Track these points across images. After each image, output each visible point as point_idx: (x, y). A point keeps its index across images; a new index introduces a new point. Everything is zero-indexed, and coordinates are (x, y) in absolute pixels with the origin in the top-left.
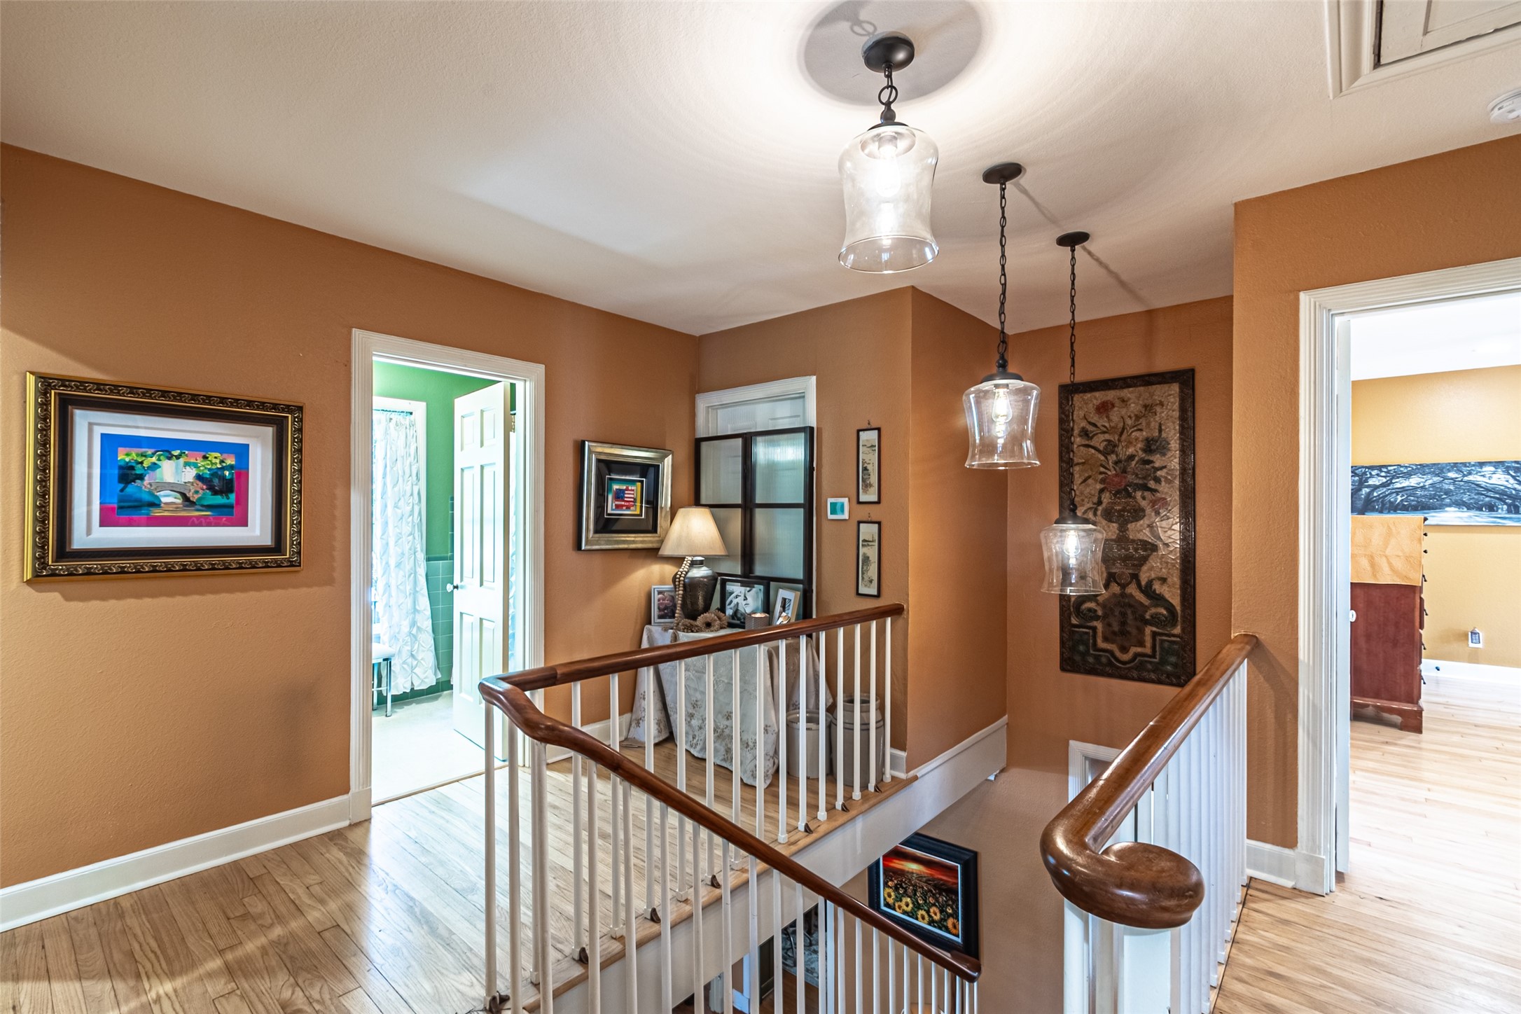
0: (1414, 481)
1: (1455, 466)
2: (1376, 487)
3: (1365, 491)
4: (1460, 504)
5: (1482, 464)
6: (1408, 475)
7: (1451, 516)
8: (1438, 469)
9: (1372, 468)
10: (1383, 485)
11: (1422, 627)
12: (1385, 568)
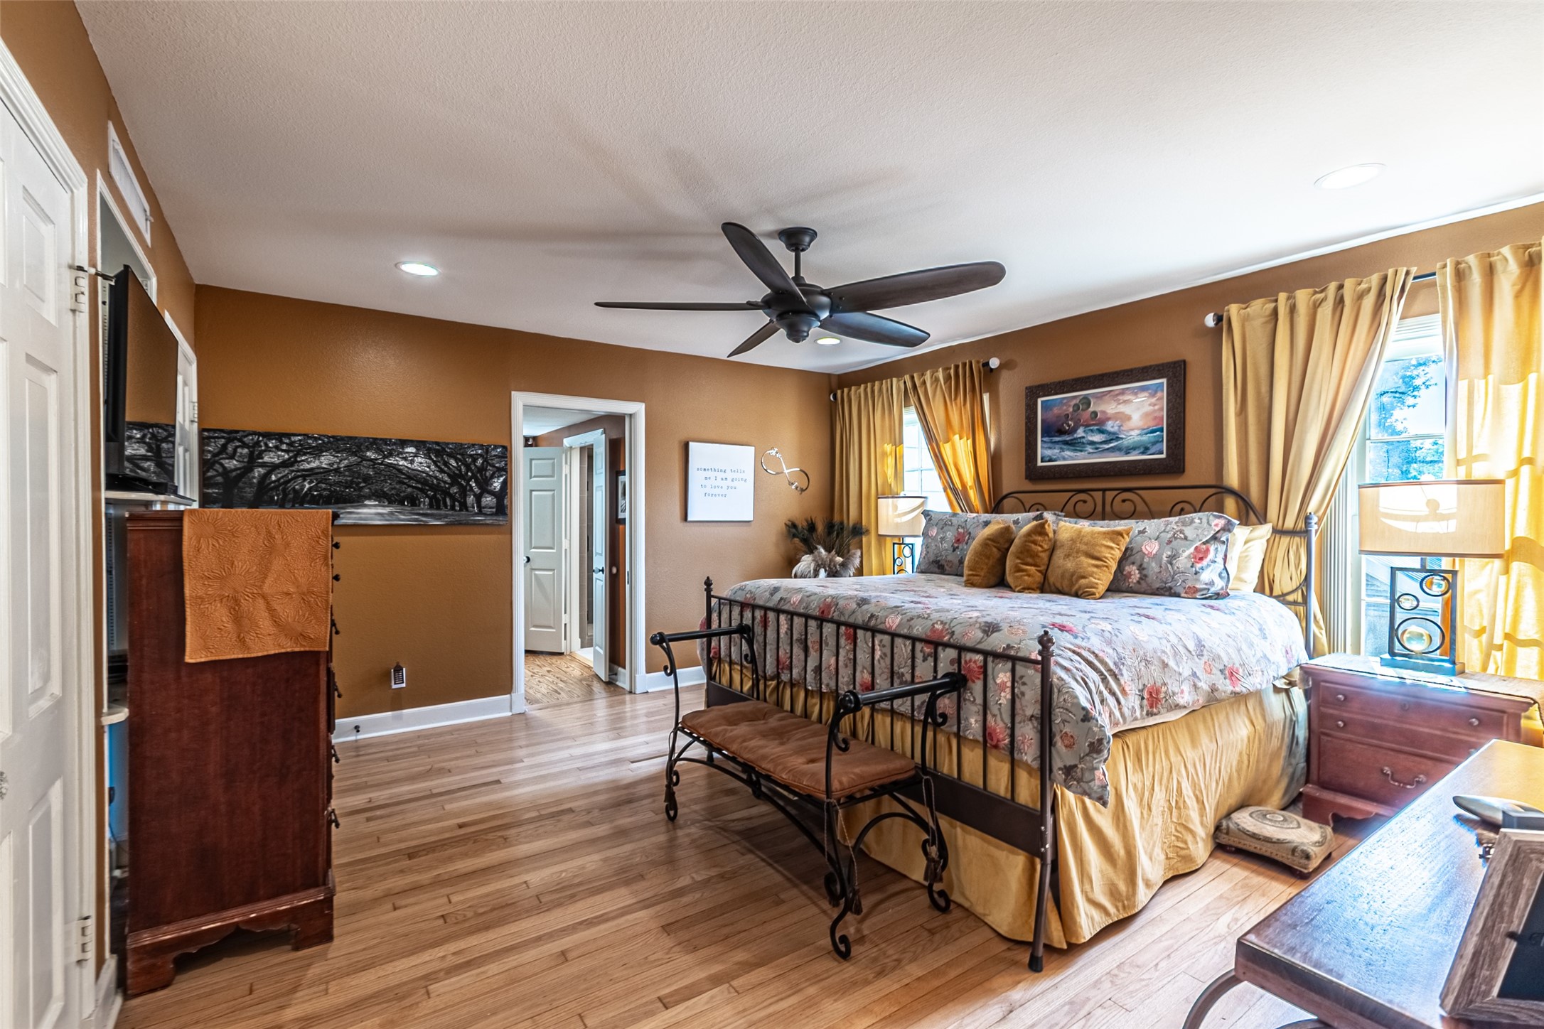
0: (325, 461)
1: (375, 443)
2: (274, 467)
3: (258, 472)
4: (381, 496)
5: (404, 443)
6: (317, 452)
7: (371, 512)
8: (355, 445)
9: (269, 436)
10: (285, 464)
12: (265, 624)
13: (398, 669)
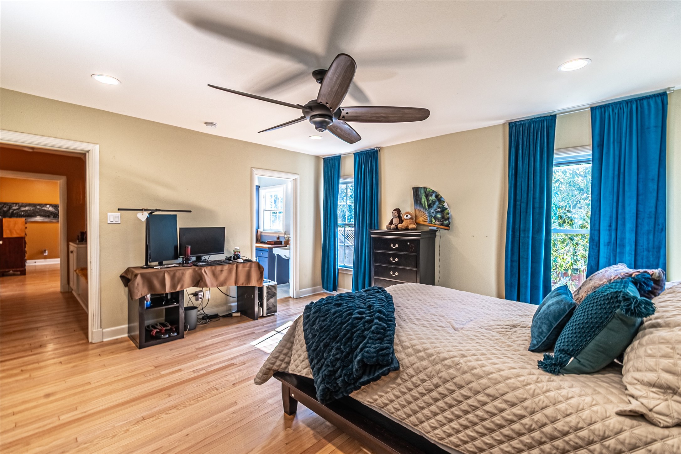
0: (27, 208)
1: (39, 205)
2: (15, 210)
3: (11, 211)
4: (41, 216)
5: (46, 205)
6: (25, 206)
7: (38, 219)
8: (34, 205)
9: (14, 203)
10: (17, 209)
11: (25, 247)
12: (15, 233)
13: (45, 251)
